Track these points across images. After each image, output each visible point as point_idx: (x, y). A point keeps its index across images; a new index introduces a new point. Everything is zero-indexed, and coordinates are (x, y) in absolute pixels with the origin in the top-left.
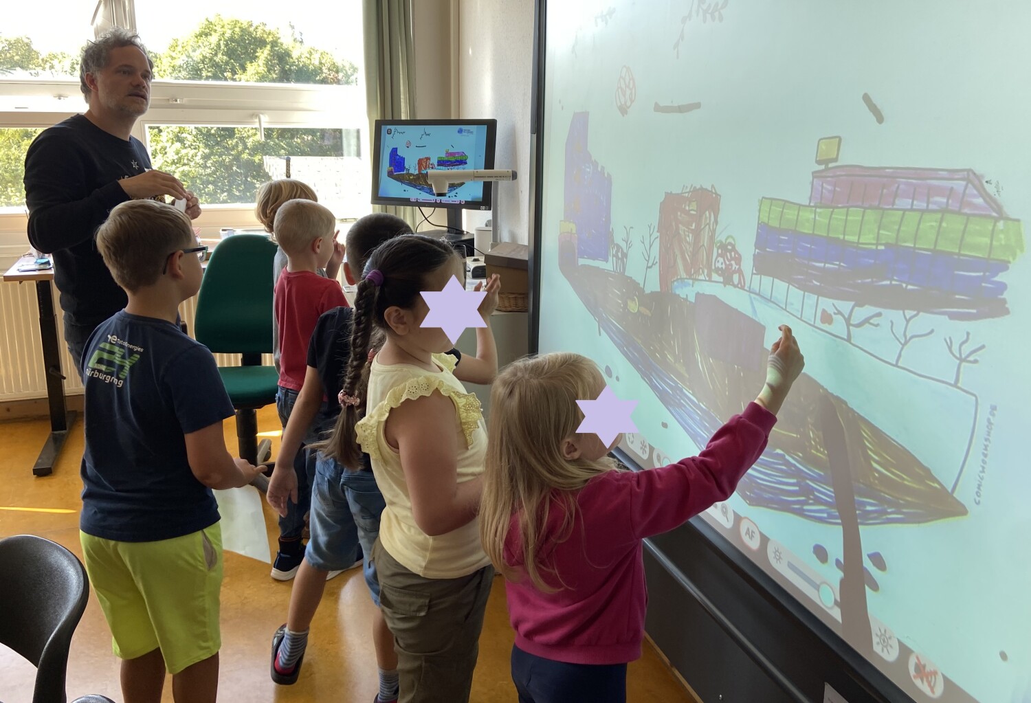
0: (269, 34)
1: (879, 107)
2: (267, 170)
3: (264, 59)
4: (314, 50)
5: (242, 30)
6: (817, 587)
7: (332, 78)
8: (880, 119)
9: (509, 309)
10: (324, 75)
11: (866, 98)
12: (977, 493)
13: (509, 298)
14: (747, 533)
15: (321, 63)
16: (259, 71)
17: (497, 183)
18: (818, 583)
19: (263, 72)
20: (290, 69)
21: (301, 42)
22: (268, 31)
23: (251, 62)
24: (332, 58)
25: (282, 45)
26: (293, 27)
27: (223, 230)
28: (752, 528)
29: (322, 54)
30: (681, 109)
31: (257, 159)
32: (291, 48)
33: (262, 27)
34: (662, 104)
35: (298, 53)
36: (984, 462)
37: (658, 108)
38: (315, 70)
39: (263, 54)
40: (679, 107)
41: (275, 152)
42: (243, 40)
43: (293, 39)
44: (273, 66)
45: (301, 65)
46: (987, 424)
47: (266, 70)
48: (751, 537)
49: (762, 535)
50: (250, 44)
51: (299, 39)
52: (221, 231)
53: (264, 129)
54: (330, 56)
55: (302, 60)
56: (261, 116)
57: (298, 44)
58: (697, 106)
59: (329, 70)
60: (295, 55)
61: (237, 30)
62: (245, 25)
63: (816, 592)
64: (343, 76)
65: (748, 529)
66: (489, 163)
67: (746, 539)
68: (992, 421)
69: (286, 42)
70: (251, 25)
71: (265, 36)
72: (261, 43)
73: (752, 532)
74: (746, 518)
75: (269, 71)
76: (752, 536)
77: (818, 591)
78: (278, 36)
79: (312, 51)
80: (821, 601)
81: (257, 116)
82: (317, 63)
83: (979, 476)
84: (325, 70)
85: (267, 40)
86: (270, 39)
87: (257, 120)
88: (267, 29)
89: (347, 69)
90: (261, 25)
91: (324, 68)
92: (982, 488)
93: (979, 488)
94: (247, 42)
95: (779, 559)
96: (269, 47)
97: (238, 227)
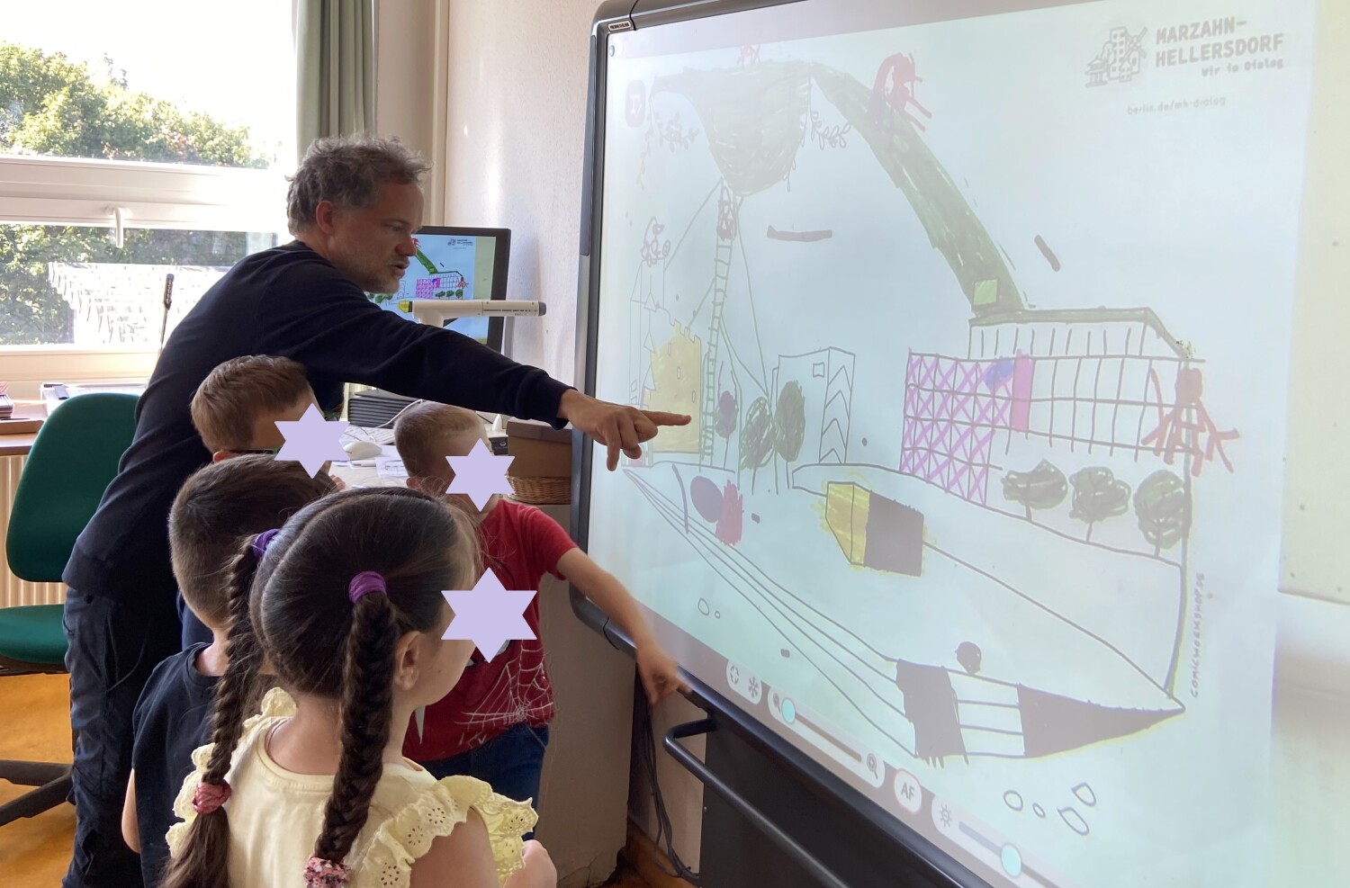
0: (70, 70)
1: (1054, 252)
2: (54, 285)
3: (57, 108)
4: (146, 98)
5: (22, 63)
6: (998, 851)
7: (176, 143)
8: (1056, 266)
9: (541, 500)
10: (161, 136)
11: (1039, 241)
12: (1193, 682)
13: (541, 485)
14: (904, 789)
15: (156, 118)
16: (48, 128)
17: (511, 320)
18: (999, 845)
19: (53, 128)
20: (102, 127)
21: (124, 85)
22: (68, 67)
23: (34, 114)
24: (176, 111)
25: (92, 88)
26: (110, 62)
27: (46, 386)
28: (911, 782)
29: (159, 104)
30: (806, 237)
31: (35, 269)
32: (106, 94)
33: (58, 60)
34: (778, 229)
35: (119, 103)
36: (1197, 644)
37: (772, 233)
38: (145, 128)
39: (55, 101)
40: (803, 234)
41: (68, 256)
42: (24, 78)
43: (110, 79)
44: (72, 120)
45: (121, 120)
46: (1195, 596)
47: (59, 125)
48: (910, 796)
49: (924, 790)
50: (34, 84)
51: (119, 78)
52: (42, 389)
53: (125, 230)
54: (172, 109)
55: (123, 112)
56: (121, 210)
57: (119, 89)
58: (828, 234)
59: (172, 129)
60: (112, 104)
61: (14, 62)
62: (28, 56)
63: (997, 858)
64: (196, 141)
65: (905, 786)
66: (499, 291)
67: (902, 799)
68: (1201, 593)
69: (99, 82)
70: (39, 56)
71: (63, 73)
72: (57, 83)
73: (911, 788)
74: (902, 770)
75: (65, 127)
76: (911, 793)
77: (1000, 856)
78: (85, 74)
79: (143, 100)
80: (1005, 870)
81: (113, 210)
82: (148, 117)
83: (1193, 661)
84: (165, 130)
85: (66, 80)
86: (72, 77)
87: (114, 216)
88: (67, 63)
89: (202, 129)
90: (57, 57)
91: (163, 127)
92: (1197, 675)
93: (1195, 676)
94: (31, 81)
95: (947, 821)
96: (65, 90)
97: (73, 379)
